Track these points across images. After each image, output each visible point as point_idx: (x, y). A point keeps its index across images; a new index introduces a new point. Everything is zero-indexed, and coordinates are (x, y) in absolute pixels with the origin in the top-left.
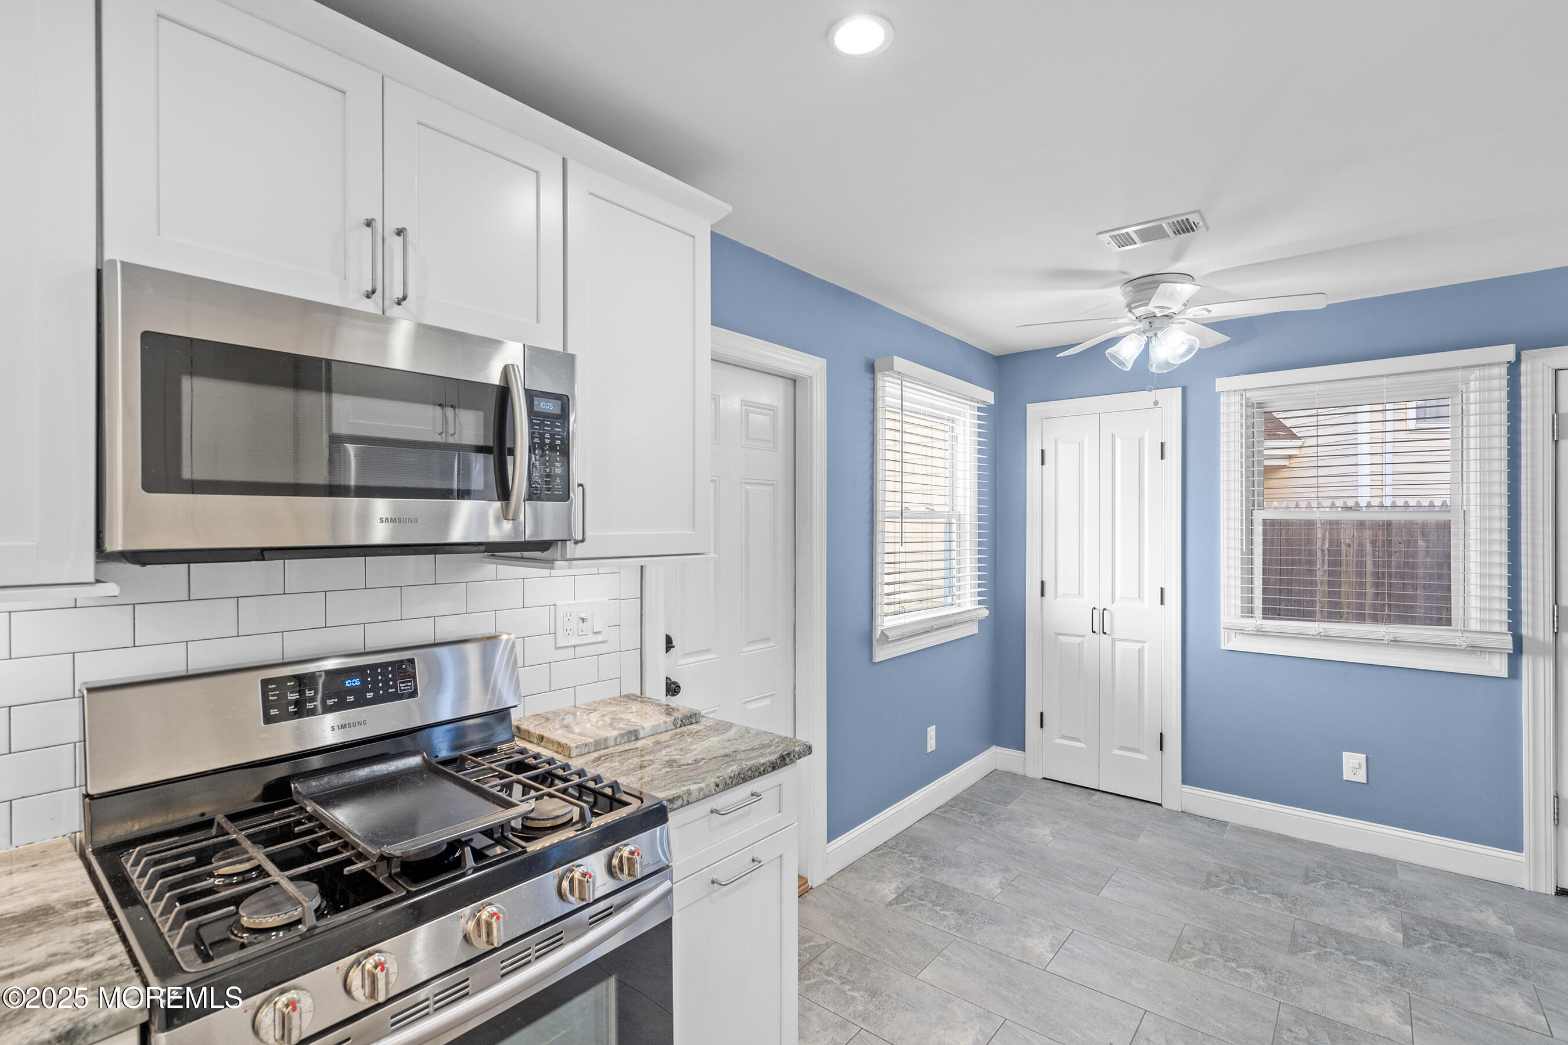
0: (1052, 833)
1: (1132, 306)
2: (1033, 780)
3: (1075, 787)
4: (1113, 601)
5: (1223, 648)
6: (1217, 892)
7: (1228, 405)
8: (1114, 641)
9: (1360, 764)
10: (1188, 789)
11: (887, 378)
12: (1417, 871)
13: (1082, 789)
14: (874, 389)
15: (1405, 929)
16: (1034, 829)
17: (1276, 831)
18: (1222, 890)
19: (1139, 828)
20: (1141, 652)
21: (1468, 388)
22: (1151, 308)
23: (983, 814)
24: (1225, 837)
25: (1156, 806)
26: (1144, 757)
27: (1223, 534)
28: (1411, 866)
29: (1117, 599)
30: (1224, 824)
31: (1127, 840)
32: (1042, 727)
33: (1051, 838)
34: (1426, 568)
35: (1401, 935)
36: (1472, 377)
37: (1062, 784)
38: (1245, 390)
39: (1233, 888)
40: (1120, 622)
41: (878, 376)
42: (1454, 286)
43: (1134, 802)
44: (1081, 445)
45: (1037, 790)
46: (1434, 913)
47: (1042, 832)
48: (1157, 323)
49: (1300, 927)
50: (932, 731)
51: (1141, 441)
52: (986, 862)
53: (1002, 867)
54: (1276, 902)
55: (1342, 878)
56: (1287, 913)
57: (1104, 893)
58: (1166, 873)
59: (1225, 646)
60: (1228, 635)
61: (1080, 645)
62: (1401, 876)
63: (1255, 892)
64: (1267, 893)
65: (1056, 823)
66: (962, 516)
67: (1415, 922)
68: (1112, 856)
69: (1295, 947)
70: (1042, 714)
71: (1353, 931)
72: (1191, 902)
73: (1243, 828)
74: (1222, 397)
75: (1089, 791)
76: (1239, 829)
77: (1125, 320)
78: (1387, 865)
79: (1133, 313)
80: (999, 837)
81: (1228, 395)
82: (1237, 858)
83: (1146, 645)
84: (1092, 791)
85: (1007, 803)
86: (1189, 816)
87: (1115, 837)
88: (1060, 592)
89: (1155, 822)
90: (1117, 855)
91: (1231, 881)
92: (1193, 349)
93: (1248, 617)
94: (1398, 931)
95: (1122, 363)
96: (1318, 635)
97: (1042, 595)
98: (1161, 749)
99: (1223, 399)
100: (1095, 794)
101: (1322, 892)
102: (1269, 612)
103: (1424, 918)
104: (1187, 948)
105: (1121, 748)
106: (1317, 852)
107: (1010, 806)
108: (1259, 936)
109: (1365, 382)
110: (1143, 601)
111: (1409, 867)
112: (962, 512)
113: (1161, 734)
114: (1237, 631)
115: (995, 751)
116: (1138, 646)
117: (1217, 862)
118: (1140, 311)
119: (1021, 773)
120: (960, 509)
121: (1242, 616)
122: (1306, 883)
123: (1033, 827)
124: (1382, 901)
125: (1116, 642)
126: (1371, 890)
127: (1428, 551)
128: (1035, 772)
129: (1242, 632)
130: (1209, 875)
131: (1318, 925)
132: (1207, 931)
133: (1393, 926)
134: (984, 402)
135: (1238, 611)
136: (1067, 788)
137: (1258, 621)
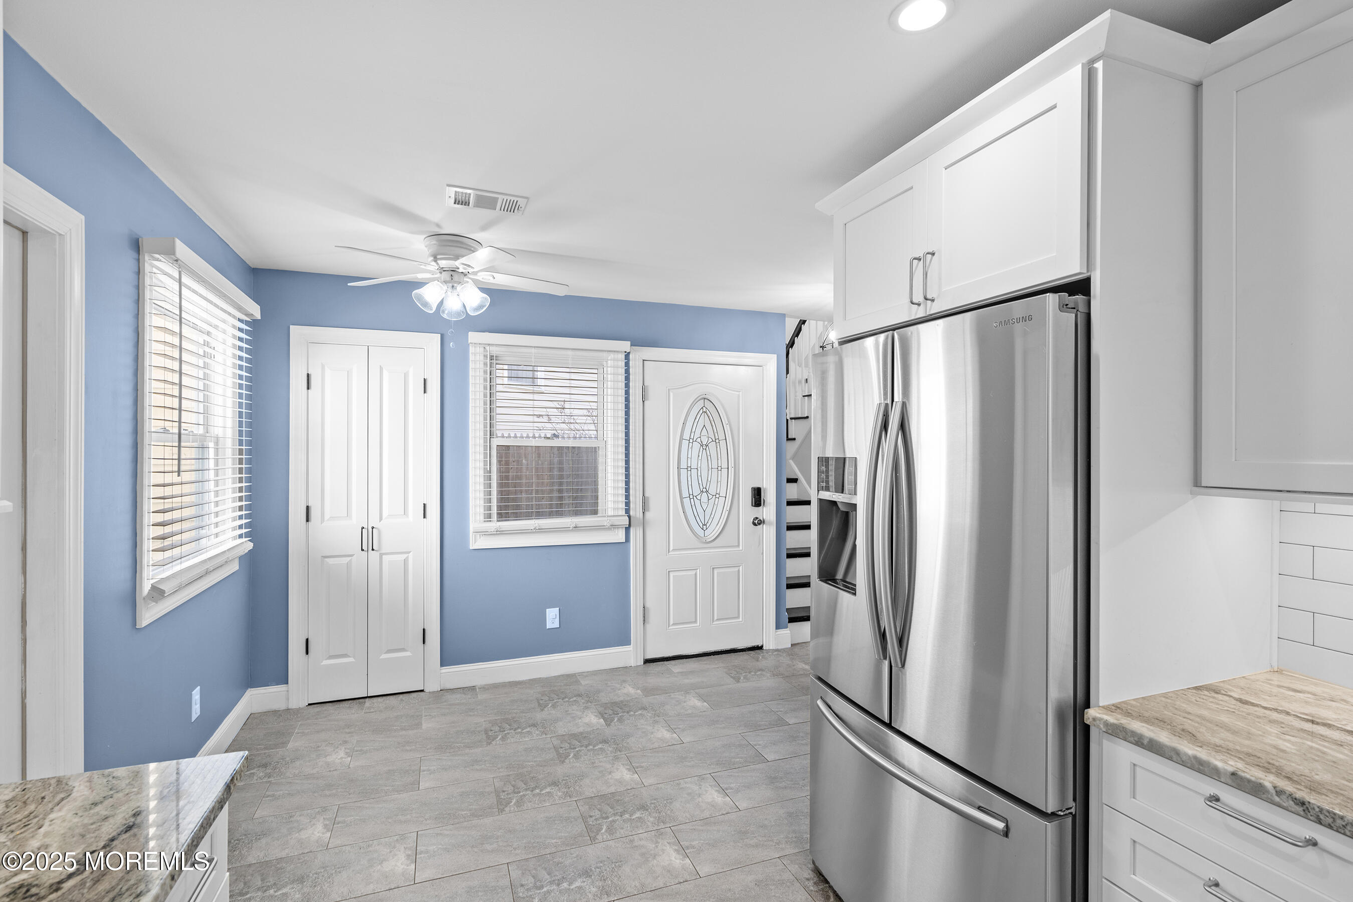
0: (347, 753)
1: (438, 257)
2: (298, 711)
3: (344, 702)
4: (381, 519)
5: (471, 548)
6: (498, 742)
7: (475, 354)
8: (381, 555)
9: (556, 615)
10: (446, 670)
11: (156, 263)
12: (587, 676)
13: (350, 701)
14: (139, 272)
15: (602, 715)
16: (328, 757)
17: (507, 680)
18: (500, 739)
19: (418, 716)
20: (406, 561)
21: (607, 364)
22: (457, 263)
23: (265, 766)
24: (479, 698)
25: (419, 693)
26: (408, 654)
27: (471, 457)
28: (583, 674)
29: (384, 518)
30: (472, 689)
31: (415, 731)
32: (307, 653)
33: (349, 759)
34: (526, 479)
35: (602, 720)
36: (609, 358)
37: (330, 704)
38: (489, 345)
39: (506, 734)
40: (388, 539)
41: (147, 258)
42: (602, 299)
43: (401, 696)
44: (349, 374)
45: (308, 718)
46: (608, 699)
47: (338, 757)
48: (456, 277)
49: (556, 742)
50: (196, 694)
51: (406, 376)
52: (298, 813)
53: (317, 810)
54: (535, 732)
55: (557, 697)
56: (544, 736)
57: (423, 785)
58: (457, 745)
59: (473, 546)
60: (475, 537)
61: (348, 565)
62: (583, 682)
63: (519, 730)
64: (526, 728)
65: (345, 742)
66: (221, 440)
67: (603, 708)
68: (411, 751)
69: (562, 758)
70: (307, 640)
71: (581, 730)
72: (486, 759)
73: (486, 687)
74: (470, 347)
75: (358, 701)
76: (485, 688)
77: (429, 268)
78: (571, 679)
79: (438, 264)
80: (297, 781)
81: (475, 347)
82: (495, 711)
83: (411, 555)
84: (361, 700)
85: (284, 744)
86: (448, 692)
87: (404, 732)
88: (327, 517)
89: (427, 707)
90: (414, 747)
91: (502, 730)
92: (484, 306)
93: (488, 521)
94: (600, 718)
95: (426, 304)
96: (534, 529)
97: (308, 520)
98: (424, 643)
99: (472, 349)
100: (365, 702)
101: (554, 712)
102: (502, 516)
103: (606, 704)
104: (504, 796)
105: (389, 651)
106: (536, 685)
107: (290, 745)
108: (539, 761)
109: (541, 350)
110: (408, 516)
111: (582, 675)
112: (221, 435)
113: (424, 630)
114: (482, 533)
115: (251, 693)
116: (404, 556)
117: (486, 719)
118: (443, 263)
119: (283, 707)
120: (217, 431)
121: (484, 521)
122: (542, 710)
123: (326, 756)
124: (583, 703)
125: (383, 556)
126: (575, 699)
127: (527, 467)
128: (298, 701)
129: (485, 533)
130: (486, 732)
131: (563, 735)
132: (509, 775)
133: (596, 716)
134: (247, 315)
135: (482, 517)
136: (337, 705)
137: (495, 525)
